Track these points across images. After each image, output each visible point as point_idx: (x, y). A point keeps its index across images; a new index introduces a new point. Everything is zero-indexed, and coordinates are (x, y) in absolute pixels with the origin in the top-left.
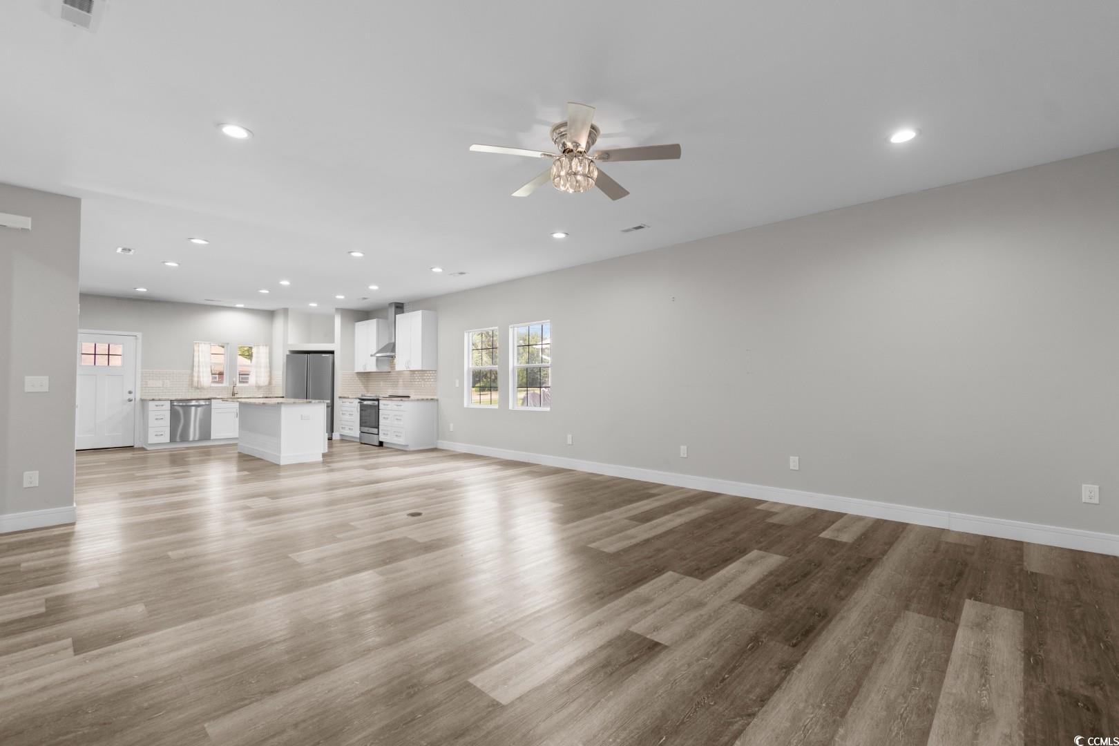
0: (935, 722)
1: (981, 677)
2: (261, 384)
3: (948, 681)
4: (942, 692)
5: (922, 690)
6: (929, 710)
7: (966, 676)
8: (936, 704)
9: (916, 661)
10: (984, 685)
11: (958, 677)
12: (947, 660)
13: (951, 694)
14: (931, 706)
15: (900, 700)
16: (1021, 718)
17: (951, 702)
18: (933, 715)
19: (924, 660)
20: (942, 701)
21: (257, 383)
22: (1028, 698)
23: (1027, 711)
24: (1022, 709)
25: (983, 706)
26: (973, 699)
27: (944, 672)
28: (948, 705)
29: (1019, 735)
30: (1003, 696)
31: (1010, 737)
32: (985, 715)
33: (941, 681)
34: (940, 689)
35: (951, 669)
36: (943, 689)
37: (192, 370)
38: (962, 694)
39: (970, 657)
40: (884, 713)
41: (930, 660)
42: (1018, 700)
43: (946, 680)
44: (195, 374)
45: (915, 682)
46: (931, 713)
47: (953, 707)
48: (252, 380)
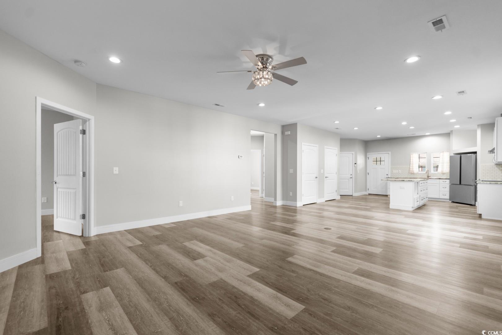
0: (113, 295)
1: (112, 325)
2: (444, 172)
3: (121, 311)
4: (119, 305)
5: (126, 301)
6: (118, 297)
7: (118, 320)
8: (118, 300)
9: (140, 310)
10: (108, 321)
11: (120, 316)
12: (131, 321)
13: (116, 307)
14: (118, 298)
15: (128, 293)
16: (88, 317)
17: (114, 304)
18: (116, 296)
19: (138, 313)
20: (117, 302)
21: (442, 171)
22: (89, 328)
23: (87, 322)
24: (90, 321)
25: (104, 311)
26: (109, 311)
27: (127, 314)
28: (114, 303)
29: (87, 310)
30: (99, 322)
31: (90, 307)
32: (101, 309)
33: (124, 309)
34: (121, 306)
35: (126, 318)
36: (120, 306)
37: (410, 165)
38: (113, 310)
39: (125, 332)
40: (127, 287)
41: (136, 315)
42: (93, 324)
43: (123, 311)
44: (411, 167)
45: (131, 302)
46: (117, 297)
47: (112, 303)
48: (440, 170)
